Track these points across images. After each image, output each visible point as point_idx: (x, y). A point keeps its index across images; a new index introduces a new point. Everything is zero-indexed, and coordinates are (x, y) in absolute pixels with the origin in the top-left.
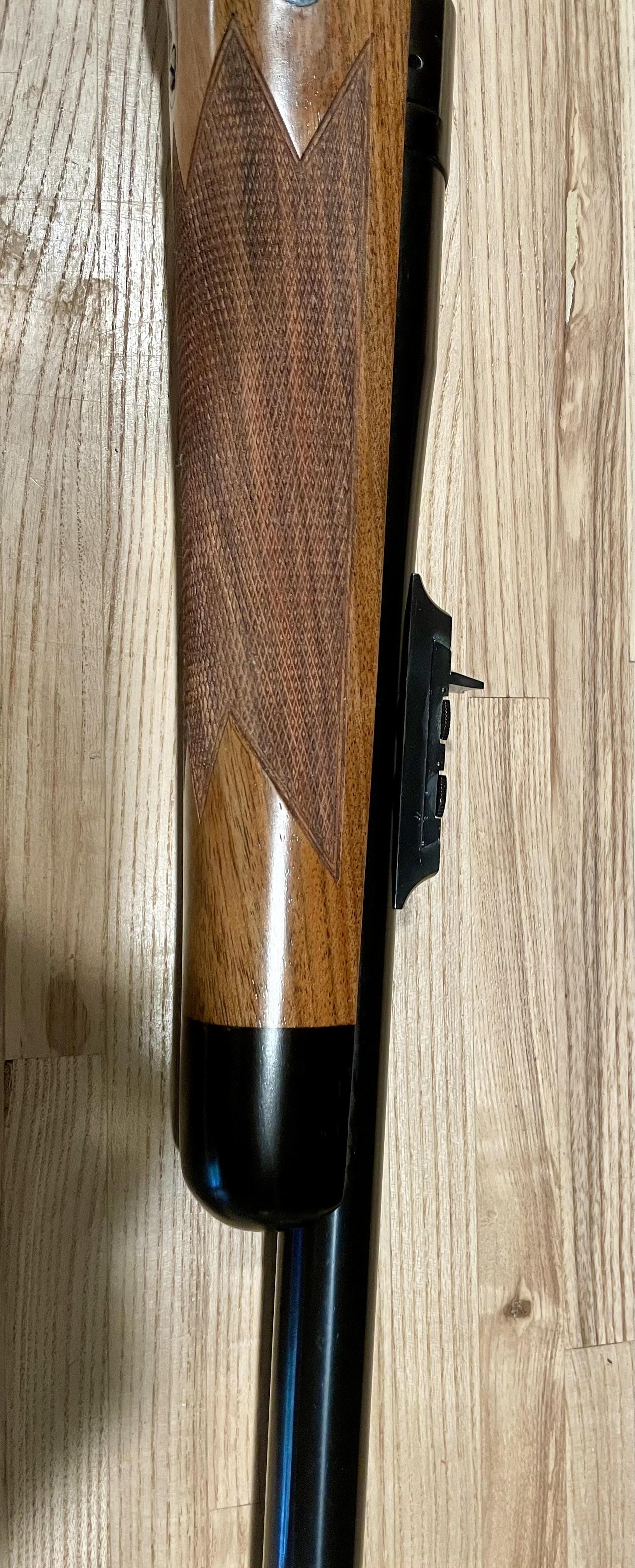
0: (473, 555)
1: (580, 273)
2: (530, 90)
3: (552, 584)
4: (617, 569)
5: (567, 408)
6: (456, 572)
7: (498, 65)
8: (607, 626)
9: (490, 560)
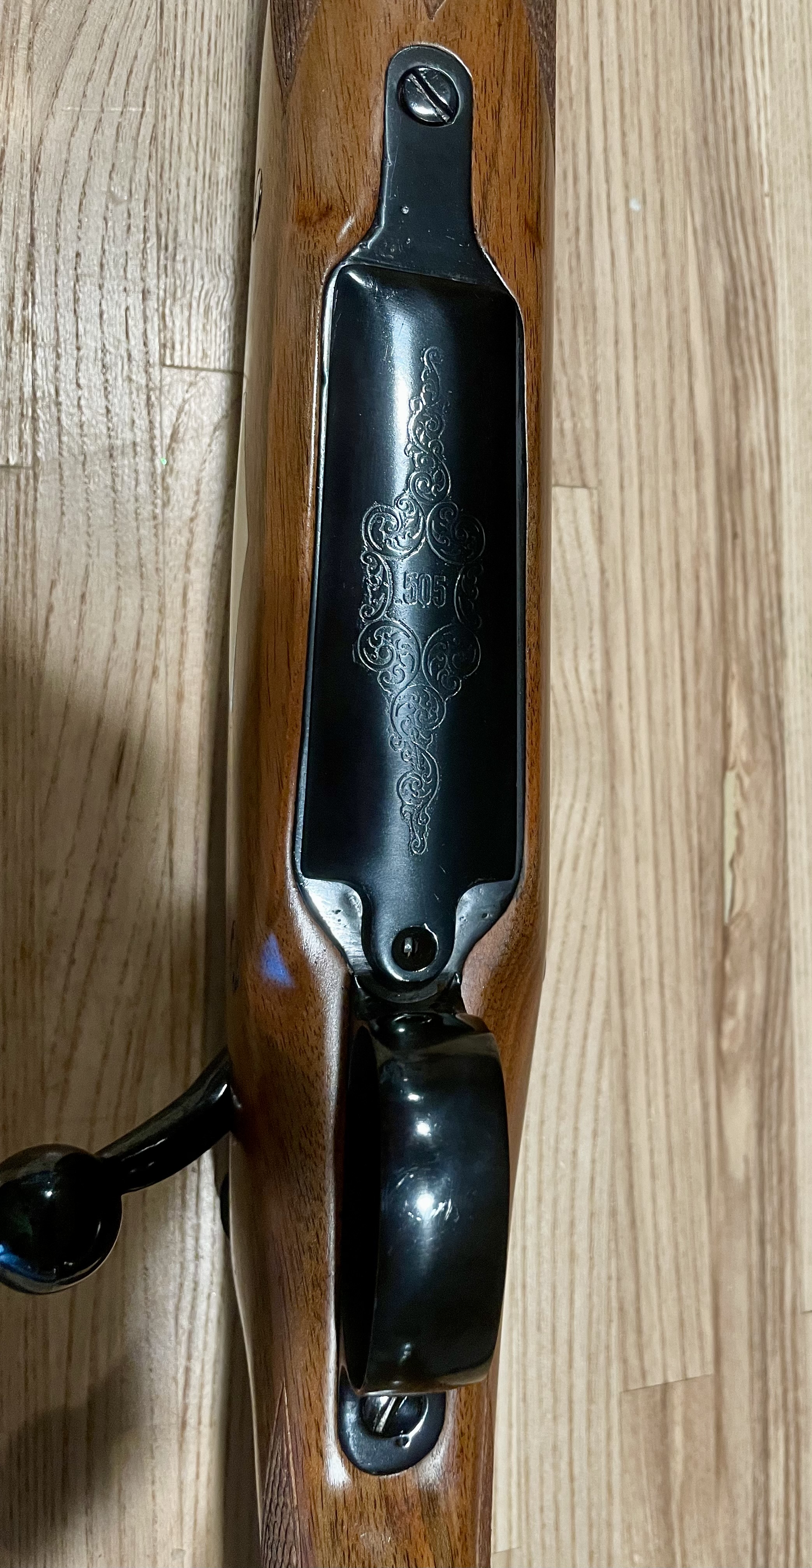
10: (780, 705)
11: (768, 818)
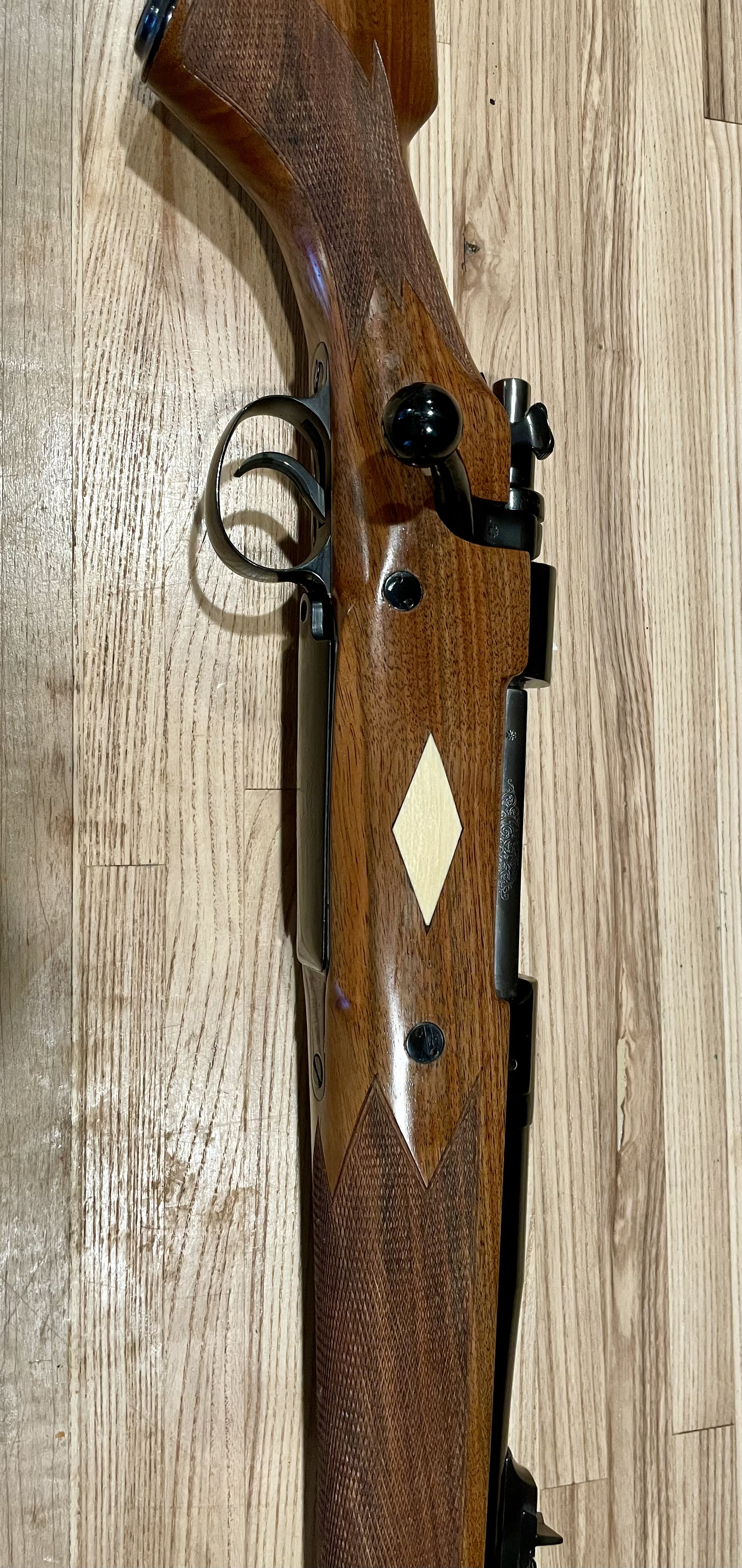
0: (544, 1365)
1: (628, 1107)
2: (587, 960)
3: (610, 1378)
4: (661, 1356)
5: (620, 1225)
6: (530, 1382)
7: (561, 943)
8: (654, 1408)
9: (558, 1367)
10: (657, 990)
11: (649, 1073)
